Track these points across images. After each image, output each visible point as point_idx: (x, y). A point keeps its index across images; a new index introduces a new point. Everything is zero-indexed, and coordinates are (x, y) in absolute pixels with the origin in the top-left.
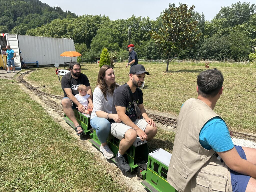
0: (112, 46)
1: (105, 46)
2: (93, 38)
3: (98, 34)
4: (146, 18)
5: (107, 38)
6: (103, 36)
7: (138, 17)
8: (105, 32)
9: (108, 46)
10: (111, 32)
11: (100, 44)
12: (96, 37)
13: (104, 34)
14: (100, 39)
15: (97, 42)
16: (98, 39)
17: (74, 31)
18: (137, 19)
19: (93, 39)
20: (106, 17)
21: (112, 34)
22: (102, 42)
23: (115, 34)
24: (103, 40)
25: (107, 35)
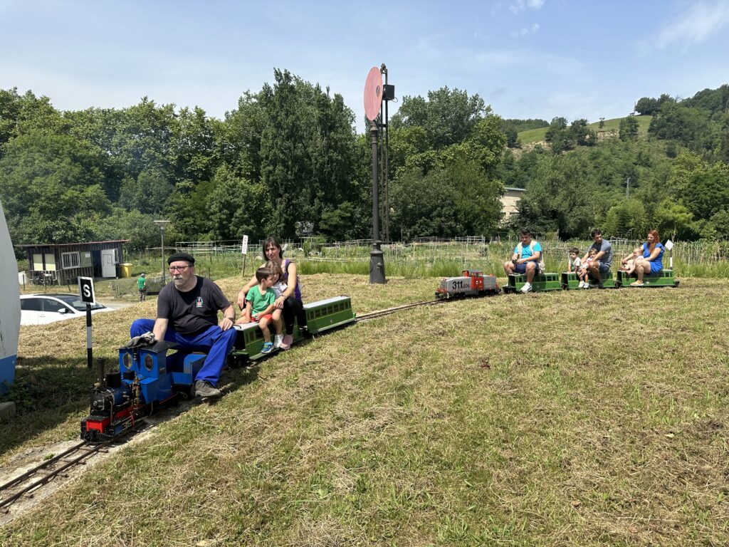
0: (77, 197)
1: (49, 194)
4: (192, 110)
5: (56, 166)
6: (37, 162)
7: (165, 105)
8: (44, 147)
9: (62, 197)
10: (68, 146)
11: (24, 188)
13: (39, 151)
14: (22, 171)
15: (11, 182)
16: (12, 170)
18: (161, 112)
20: (38, 97)
21: (73, 154)
22: (34, 182)
23: (85, 156)
24: (35, 174)
25: (56, 157)
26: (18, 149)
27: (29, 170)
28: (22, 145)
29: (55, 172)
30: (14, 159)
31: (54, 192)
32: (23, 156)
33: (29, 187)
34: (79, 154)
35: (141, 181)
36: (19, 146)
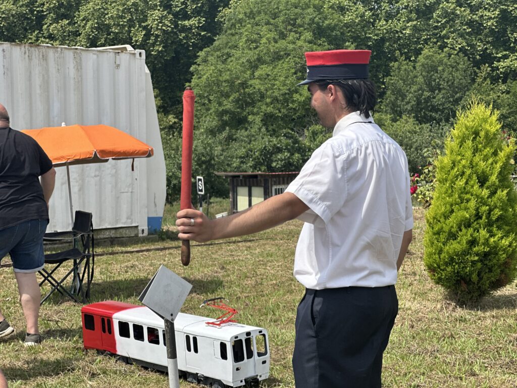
1: (276, 94)
2: (202, 54)
3: (233, 25)
5: (291, 46)
6: (264, 40)
8: (275, 16)
9: (296, 96)
10: (310, 10)
11: (244, 85)
12: (216, 43)
13: (268, 23)
14: (242, 56)
15: (226, 76)
16: (229, 55)
17: (83, 14)
19: (199, 60)
21: (318, 24)
22: (257, 74)
23: (336, 25)
24: (260, 60)
25: (291, 31)
26: (240, 21)
27: (252, 55)
28: (245, 13)
29: (289, 55)
30: (233, 38)
31: (284, 90)
32: (246, 31)
33: (250, 83)
34: (327, 22)
35: (423, 65)
36: (241, 16)
